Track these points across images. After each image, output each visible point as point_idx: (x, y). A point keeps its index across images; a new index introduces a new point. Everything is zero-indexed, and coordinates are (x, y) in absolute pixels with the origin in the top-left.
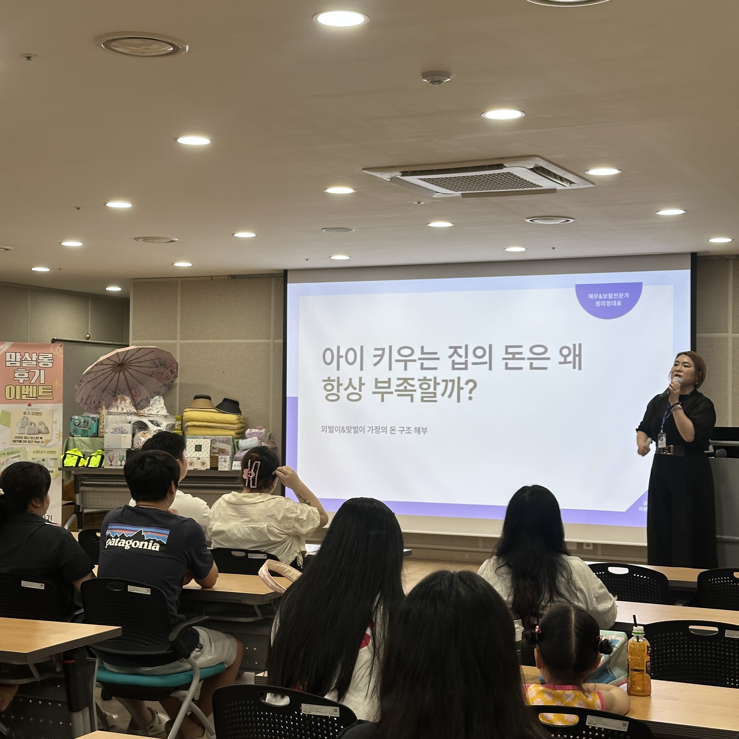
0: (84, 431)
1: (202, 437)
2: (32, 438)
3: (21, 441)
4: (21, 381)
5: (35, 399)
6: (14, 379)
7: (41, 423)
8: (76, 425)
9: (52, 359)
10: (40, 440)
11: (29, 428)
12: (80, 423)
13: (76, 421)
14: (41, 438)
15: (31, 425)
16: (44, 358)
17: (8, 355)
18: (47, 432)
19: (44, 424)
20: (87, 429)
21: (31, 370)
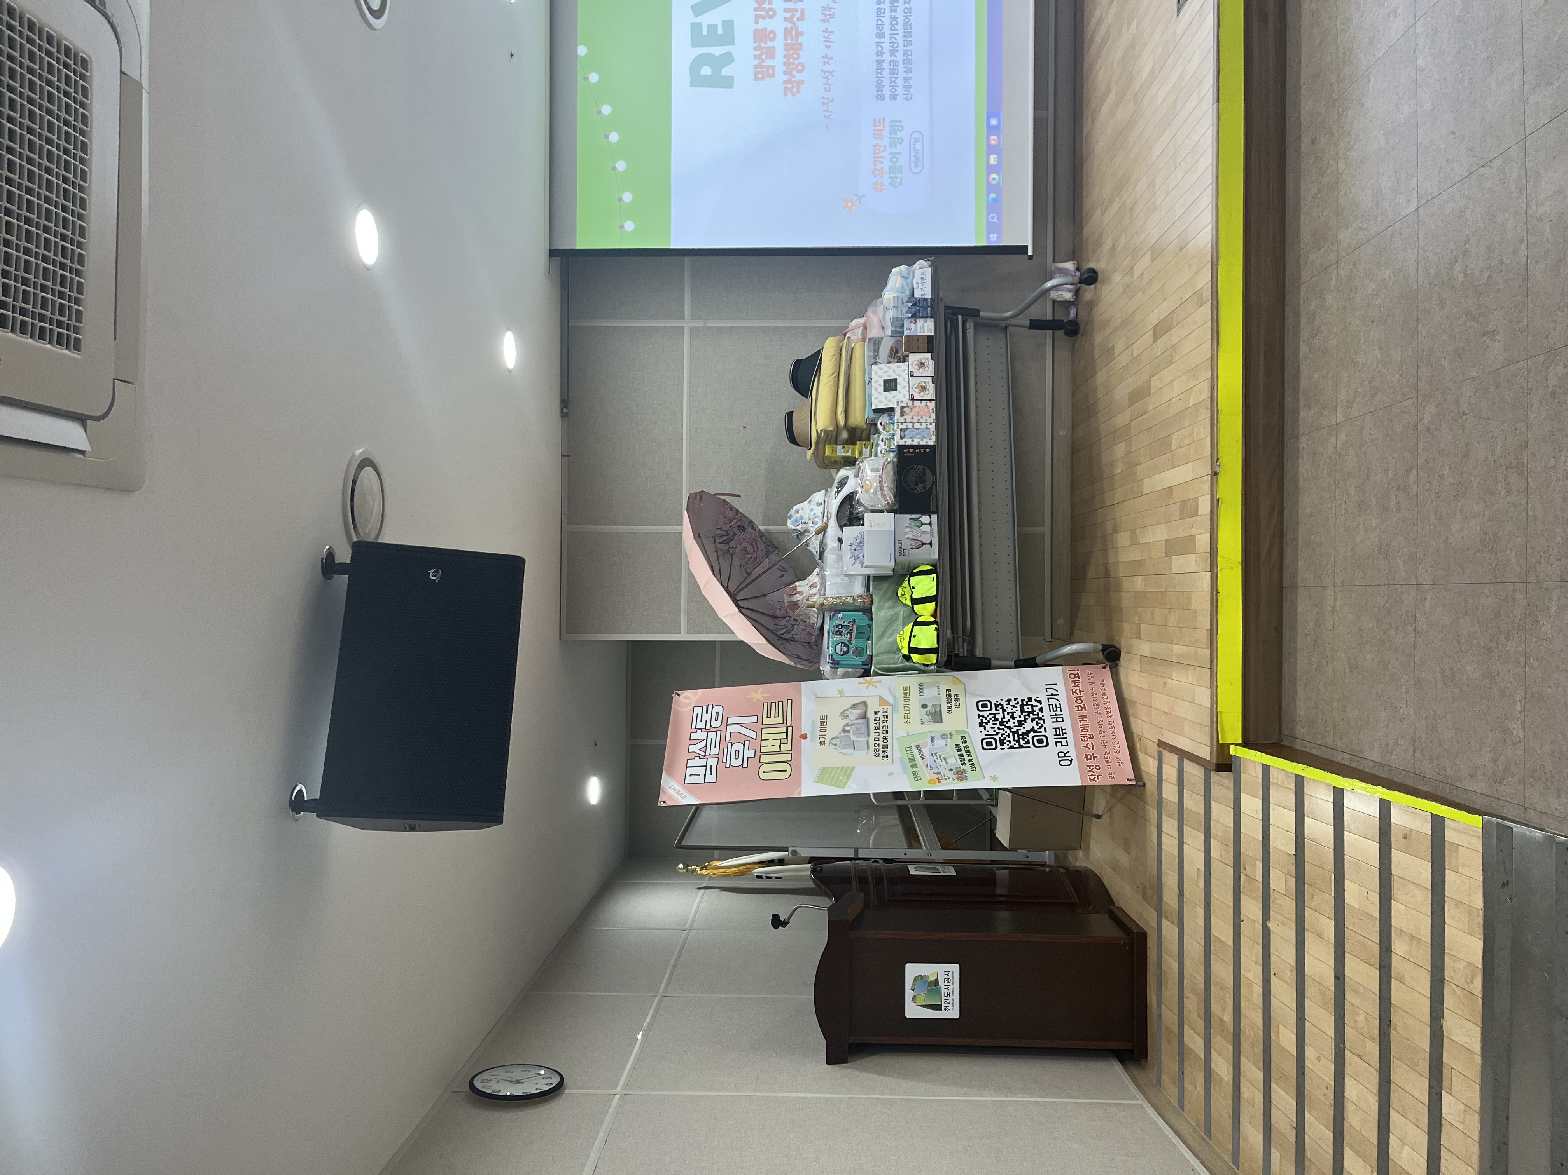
0: (860, 634)
1: (867, 387)
2: (876, 728)
3: (885, 747)
4: (749, 754)
5: (790, 728)
6: (745, 765)
7: (844, 715)
8: (848, 651)
9: (705, 708)
10: (880, 715)
11: (854, 734)
12: (841, 643)
13: (838, 651)
14: (876, 713)
15: (848, 731)
16: (701, 721)
17: (689, 780)
18: (863, 704)
19: (845, 711)
20: (855, 627)
21: (728, 739)
